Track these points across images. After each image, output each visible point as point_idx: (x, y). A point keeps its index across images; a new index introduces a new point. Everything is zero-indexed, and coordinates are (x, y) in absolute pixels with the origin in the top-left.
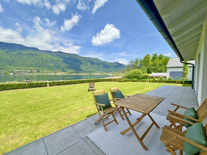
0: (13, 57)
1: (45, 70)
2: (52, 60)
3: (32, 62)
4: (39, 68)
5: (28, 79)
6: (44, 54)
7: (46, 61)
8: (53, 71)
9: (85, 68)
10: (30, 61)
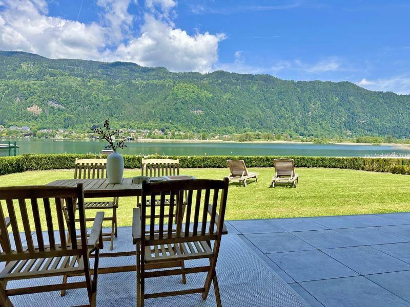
0: (116, 97)
1: (180, 128)
2: (198, 99)
3: (154, 108)
4: (167, 125)
5: (108, 148)
6: (179, 82)
7: (183, 103)
8: (199, 132)
9: (297, 120)
10: (149, 105)
